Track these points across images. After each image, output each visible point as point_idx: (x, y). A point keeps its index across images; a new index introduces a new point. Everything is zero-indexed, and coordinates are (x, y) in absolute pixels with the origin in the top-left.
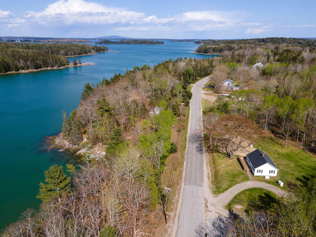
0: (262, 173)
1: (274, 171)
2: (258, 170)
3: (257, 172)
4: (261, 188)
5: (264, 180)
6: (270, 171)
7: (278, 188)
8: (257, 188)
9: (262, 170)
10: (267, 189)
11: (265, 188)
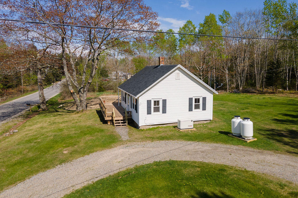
0: (164, 111)
1: (204, 99)
2: (149, 102)
3: (149, 112)
4: (171, 163)
5: (177, 134)
6: (191, 100)
7: (241, 147)
8: (148, 166)
9: (164, 101)
10: (199, 159)
11: (187, 158)
